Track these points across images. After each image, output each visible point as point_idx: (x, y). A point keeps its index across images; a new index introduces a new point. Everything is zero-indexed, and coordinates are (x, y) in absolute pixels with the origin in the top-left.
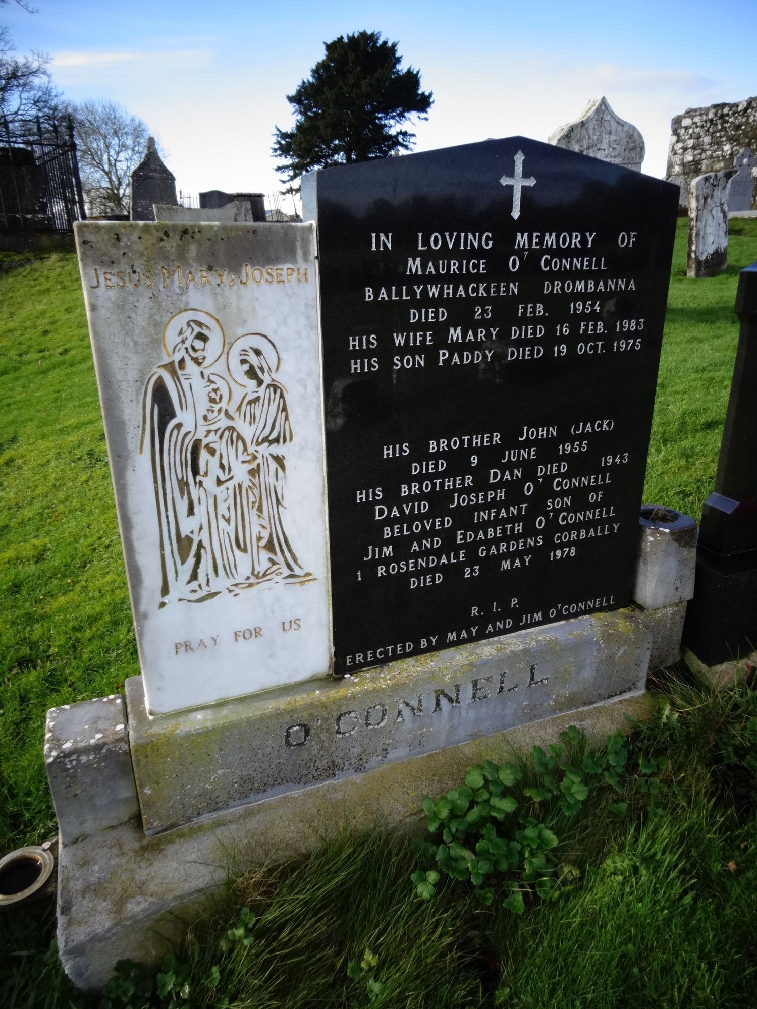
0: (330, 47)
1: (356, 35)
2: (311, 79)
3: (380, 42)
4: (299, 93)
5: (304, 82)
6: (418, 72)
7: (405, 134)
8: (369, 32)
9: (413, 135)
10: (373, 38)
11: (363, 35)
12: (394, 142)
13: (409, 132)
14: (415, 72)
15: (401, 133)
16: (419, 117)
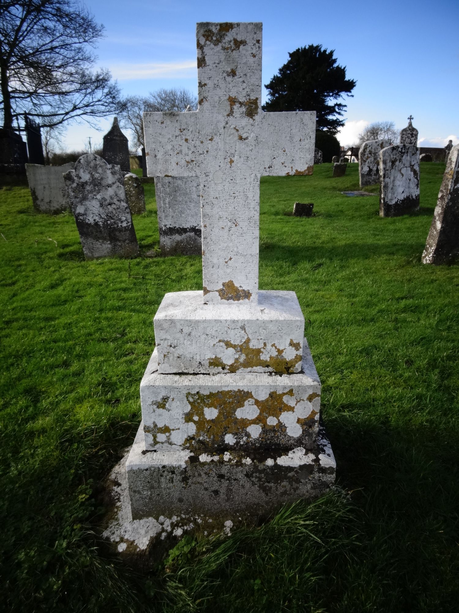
0: (291, 55)
1: (307, 48)
2: (279, 75)
3: (322, 50)
4: (272, 82)
5: (274, 76)
6: (344, 68)
7: (340, 105)
8: (315, 45)
9: (345, 106)
10: (317, 48)
11: (311, 47)
12: (332, 110)
13: (343, 104)
14: (342, 68)
15: (336, 105)
16: (348, 95)
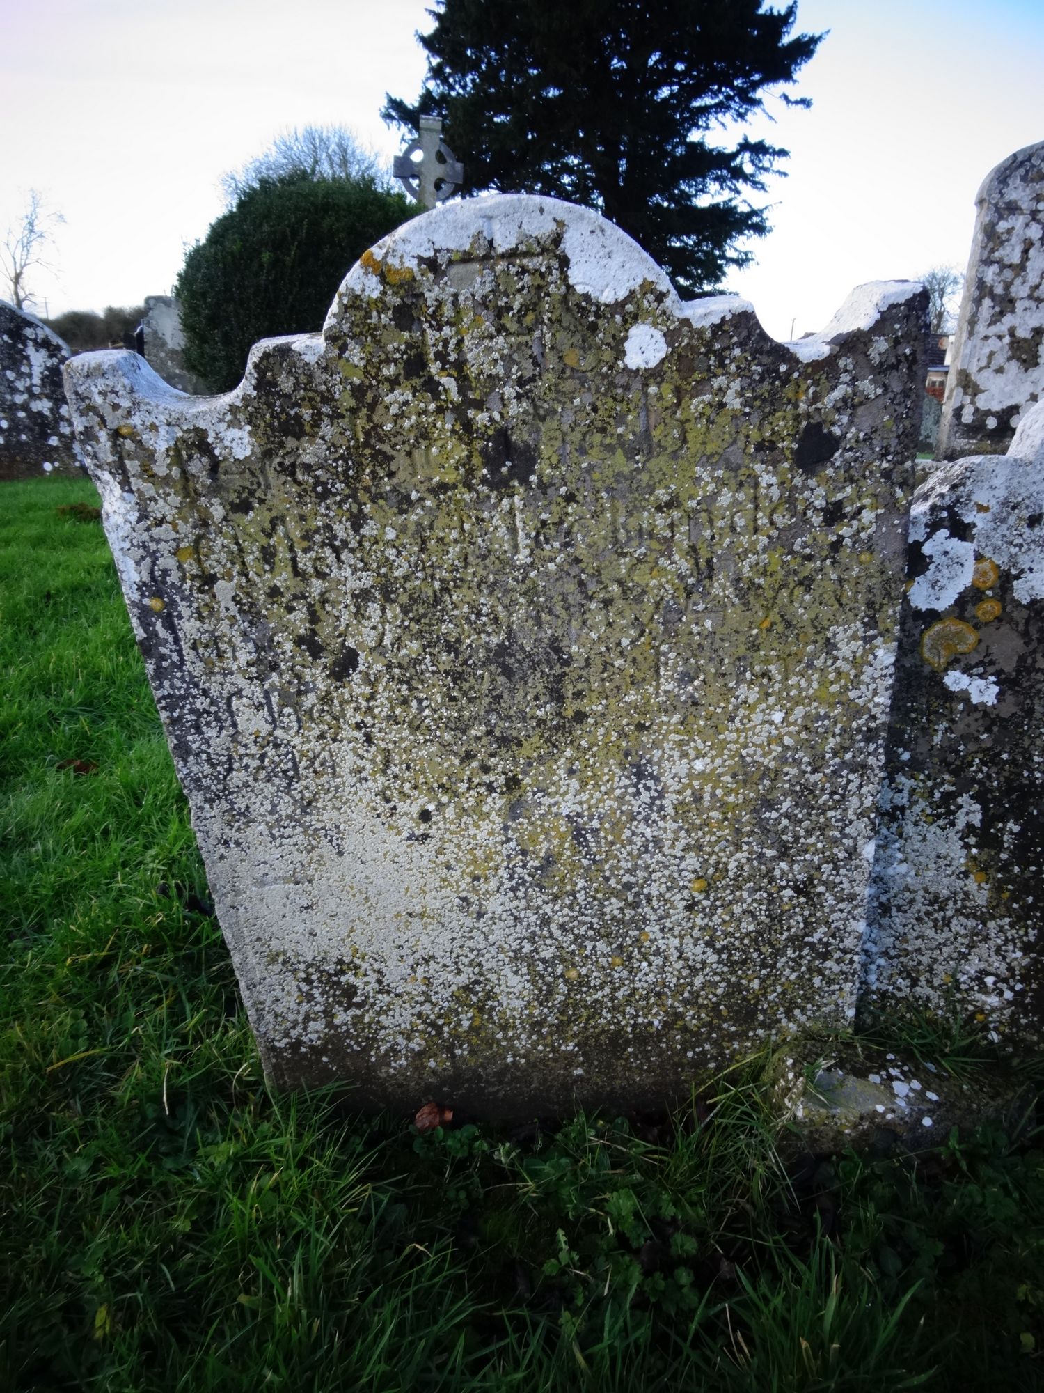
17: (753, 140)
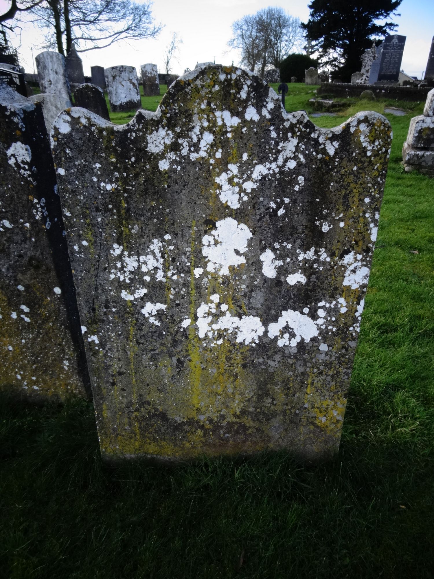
17: (388, 22)
